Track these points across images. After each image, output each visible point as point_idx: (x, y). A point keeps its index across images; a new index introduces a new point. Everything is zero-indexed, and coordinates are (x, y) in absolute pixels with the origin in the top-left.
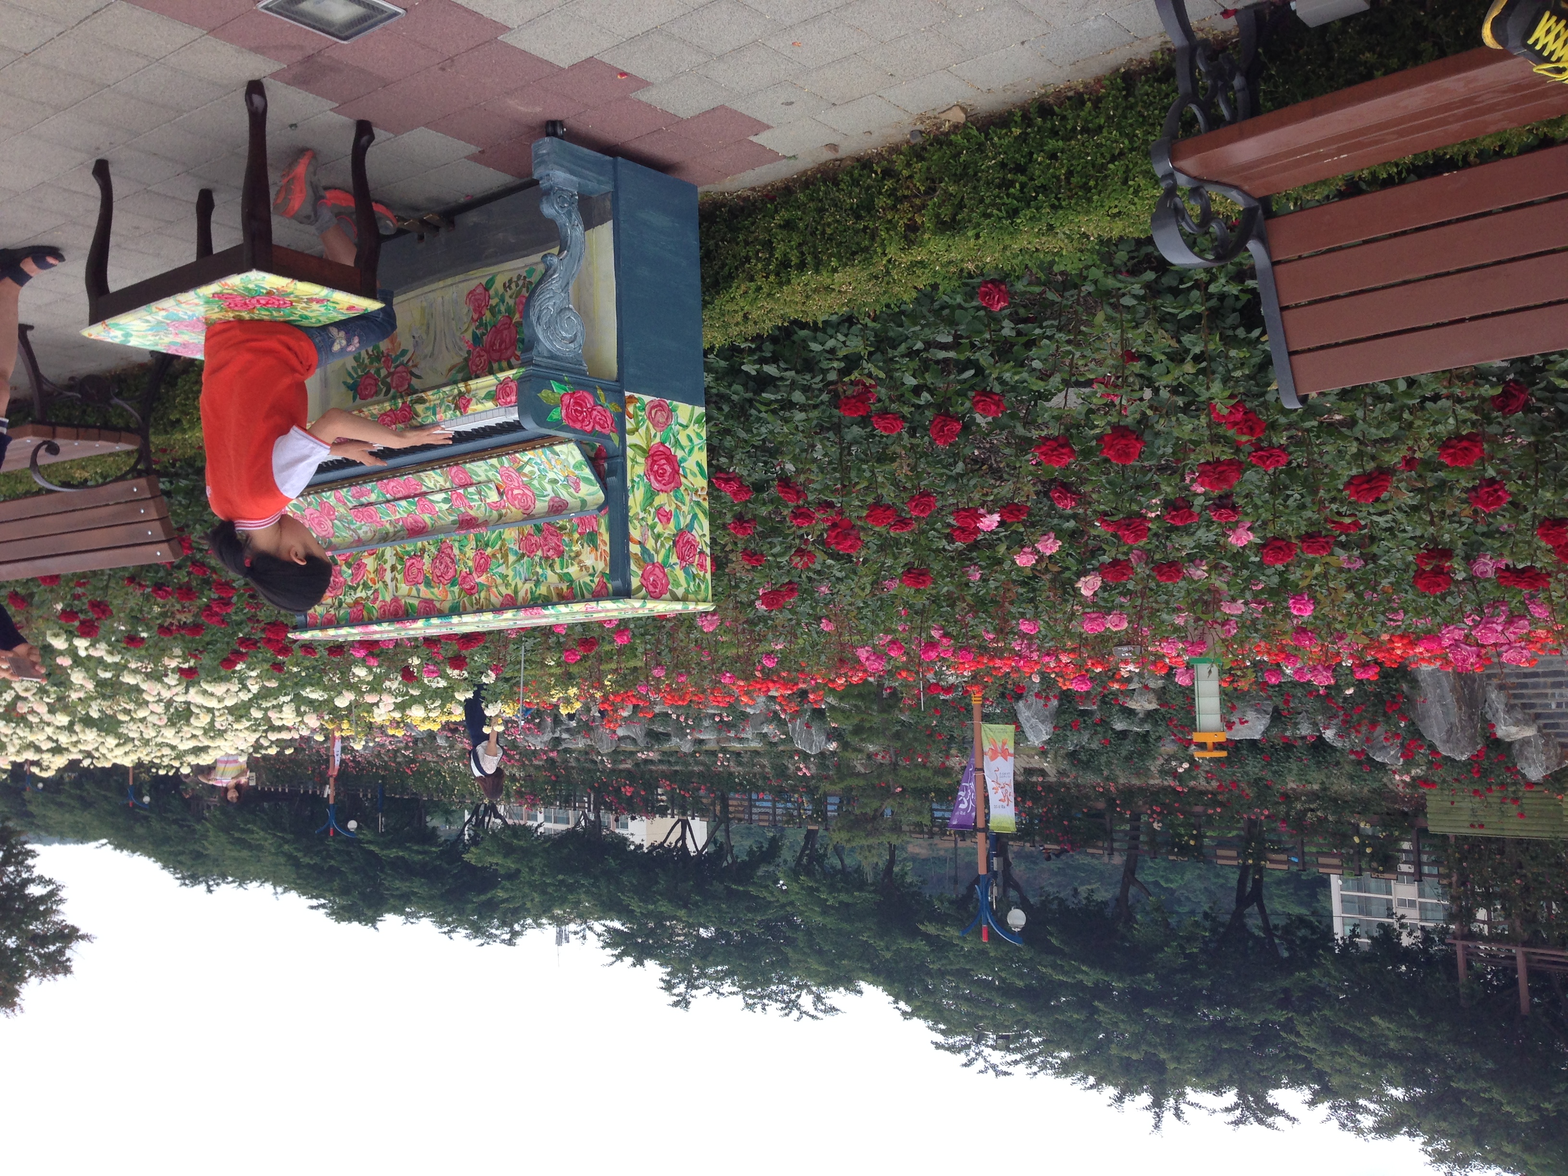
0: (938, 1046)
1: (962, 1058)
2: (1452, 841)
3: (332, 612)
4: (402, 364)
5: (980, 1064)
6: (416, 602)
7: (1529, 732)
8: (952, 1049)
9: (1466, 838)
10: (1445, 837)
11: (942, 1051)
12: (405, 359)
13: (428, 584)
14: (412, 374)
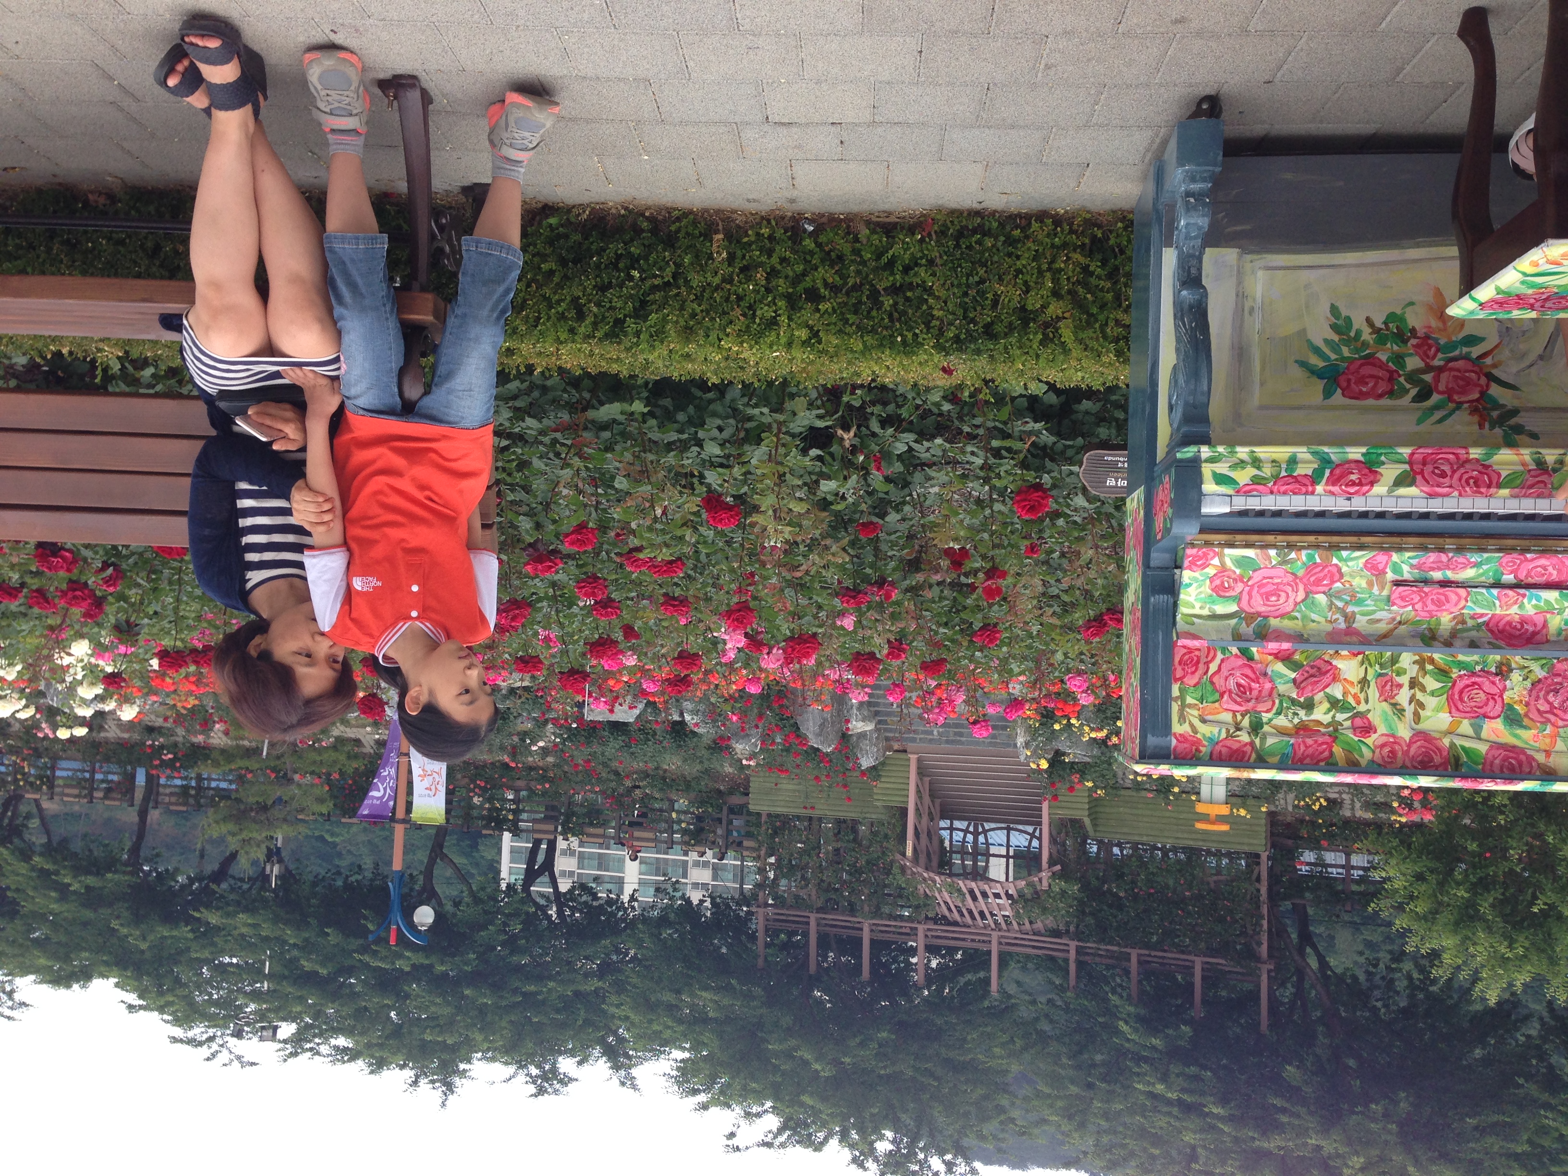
0: (175, 1040)
1: (205, 1051)
2: (764, 818)
3: (1244, 737)
4: (1466, 358)
5: (224, 1056)
6: (1483, 748)
7: (869, 727)
8: (191, 1042)
9: (778, 816)
10: (759, 814)
11: (179, 1045)
12: (1476, 351)
13: (1513, 720)
14: (1491, 378)
